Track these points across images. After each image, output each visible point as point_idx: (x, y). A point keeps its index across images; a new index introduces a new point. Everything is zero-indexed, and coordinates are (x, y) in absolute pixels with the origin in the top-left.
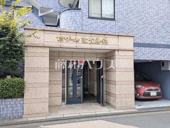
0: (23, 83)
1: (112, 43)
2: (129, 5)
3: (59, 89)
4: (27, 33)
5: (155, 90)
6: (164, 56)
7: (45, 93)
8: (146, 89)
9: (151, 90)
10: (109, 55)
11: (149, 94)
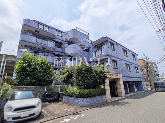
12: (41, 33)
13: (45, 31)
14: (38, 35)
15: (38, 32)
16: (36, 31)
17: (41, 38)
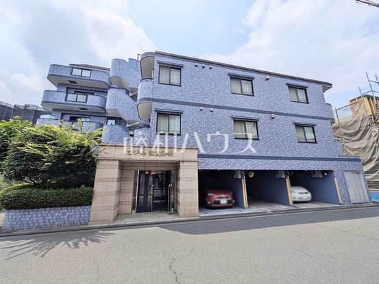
0: (92, 192)
1: (177, 155)
2: (194, 122)
3: (129, 198)
4: (101, 149)
5: (226, 198)
6: (228, 165)
7: (112, 200)
8: (216, 196)
9: (221, 198)
10: (177, 165)
11: (219, 202)
12: (79, 83)
13: (85, 79)
14: (77, 89)
15: (74, 82)
16: (71, 82)
17: (84, 93)
